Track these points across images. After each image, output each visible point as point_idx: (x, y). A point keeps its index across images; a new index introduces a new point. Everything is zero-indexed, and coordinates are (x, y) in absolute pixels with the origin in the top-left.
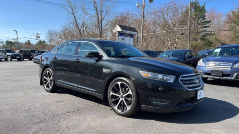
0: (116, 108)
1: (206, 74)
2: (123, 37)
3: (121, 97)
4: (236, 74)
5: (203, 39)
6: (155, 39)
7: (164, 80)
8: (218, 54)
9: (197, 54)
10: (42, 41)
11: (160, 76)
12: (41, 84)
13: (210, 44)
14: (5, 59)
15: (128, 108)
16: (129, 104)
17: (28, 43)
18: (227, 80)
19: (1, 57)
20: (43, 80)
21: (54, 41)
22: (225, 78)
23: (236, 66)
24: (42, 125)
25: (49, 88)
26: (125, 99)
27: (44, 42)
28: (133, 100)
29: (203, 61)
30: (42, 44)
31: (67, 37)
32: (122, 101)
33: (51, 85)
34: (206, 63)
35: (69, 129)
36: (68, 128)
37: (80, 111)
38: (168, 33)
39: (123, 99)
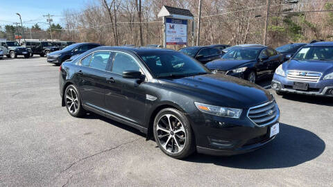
0: (164, 146)
1: (286, 86)
2: (172, 25)
3: (171, 133)
4: (326, 88)
5: (287, 21)
6: (217, 22)
7: (226, 115)
8: (304, 57)
9: (276, 53)
10: (56, 25)
11: (222, 110)
12: (64, 104)
13: (296, 30)
14: (7, 55)
15: (181, 149)
16: (181, 143)
17: (37, 28)
18: (313, 96)
19: (1, 53)
20: (66, 101)
21: (73, 25)
22: (311, 93)
23: (327, 77)
24: (72, 172)
25: (74, 111)
26: (176, 137)
27: (58, 27)
28: (186, 138)
29: (283, 68)
30: (56, 29)
31: (91, 20)
32: (172, 138)
33: (77, 107)
34: (287, 71)
35: (106, 179)
36: (104, 177)
37: (118, 149)
38: (237, 14)
39: (174, 136)
